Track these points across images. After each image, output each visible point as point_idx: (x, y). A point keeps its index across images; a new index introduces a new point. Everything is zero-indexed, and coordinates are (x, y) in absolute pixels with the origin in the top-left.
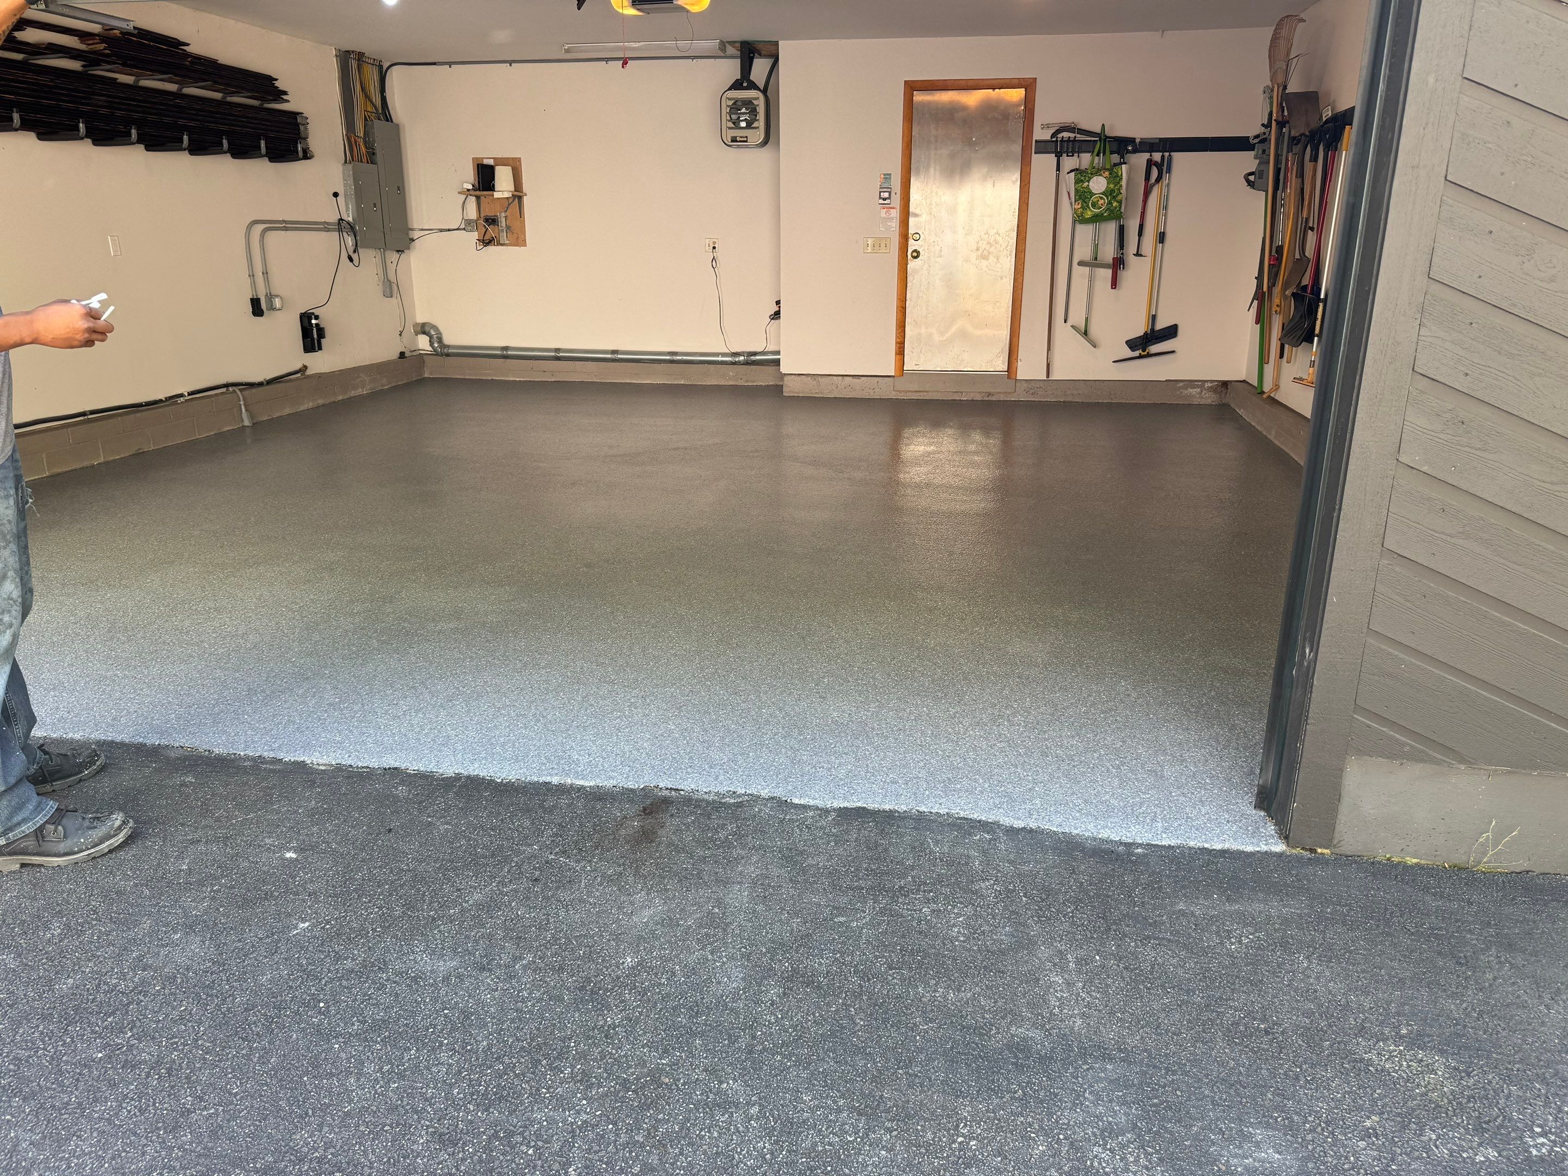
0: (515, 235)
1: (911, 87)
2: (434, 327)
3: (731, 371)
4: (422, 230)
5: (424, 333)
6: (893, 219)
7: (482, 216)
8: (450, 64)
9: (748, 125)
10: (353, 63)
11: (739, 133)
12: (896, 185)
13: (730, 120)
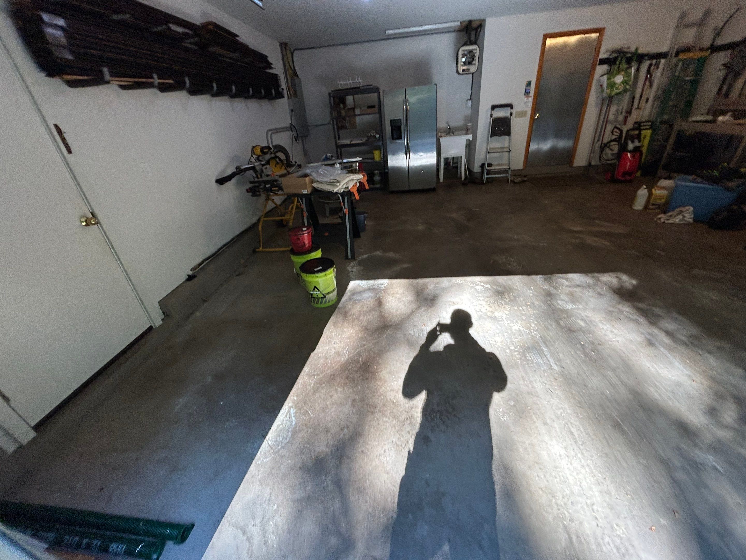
1: (546, 36)
4: (312, 126)
6: (530, 101)
9: (470, 63)
10: (284, 49)
11: (466, 67)
12: (533, 86)
13: (462, 62)
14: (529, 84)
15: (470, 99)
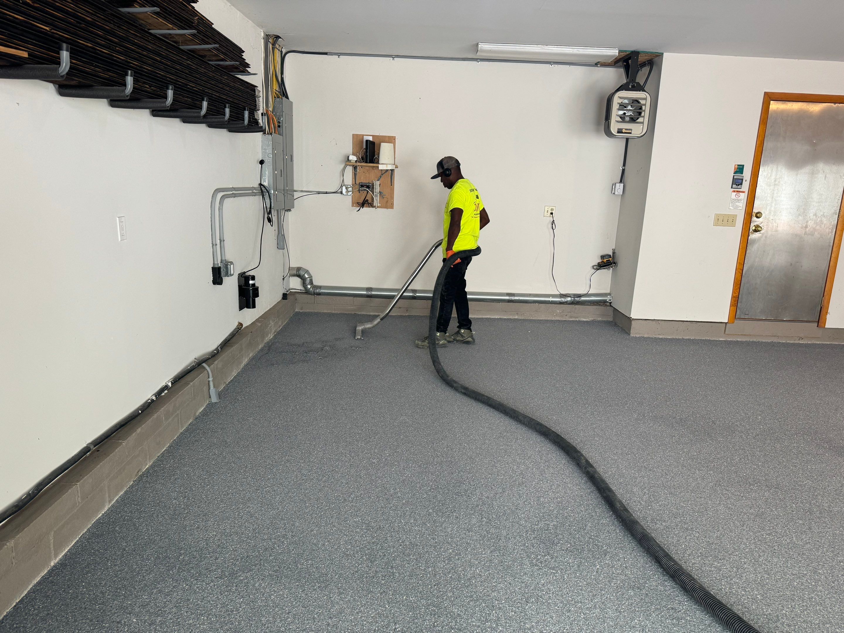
0: (385, 199)
1: (769, 97)
2: (307, 272)
3: (558, 309)
4: (302, 191)
5: (299, 276)
6: (741, 200)
7: (357, 182)
8: (339, 55)
9: (633, 120)
10: (270, 46)
11: (624, 126)
12: (747, 174)
13: (618, 115)
14: (740, 169)
15: (621, 181)
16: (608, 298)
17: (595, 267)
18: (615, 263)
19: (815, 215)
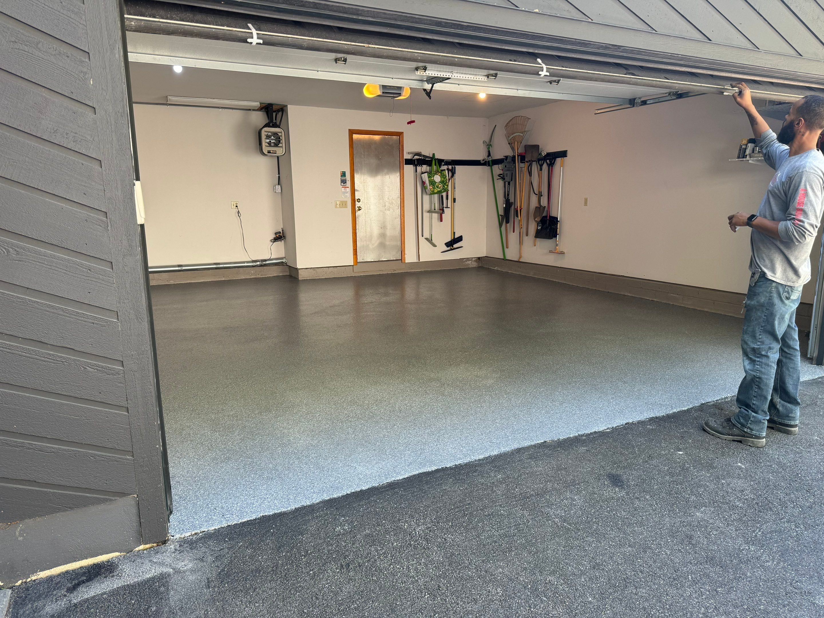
1: (352, 132)
3: (252, 270)
6: (347, 192)
9: (276, 145)
11: (271, 149)
12: (348, 177)
13: (266, 142)
14: (343, 174)
15: (279, 184)
16: (284, 261)
17: (272, 241)
18: (284, 237)
19: (388, 199)
